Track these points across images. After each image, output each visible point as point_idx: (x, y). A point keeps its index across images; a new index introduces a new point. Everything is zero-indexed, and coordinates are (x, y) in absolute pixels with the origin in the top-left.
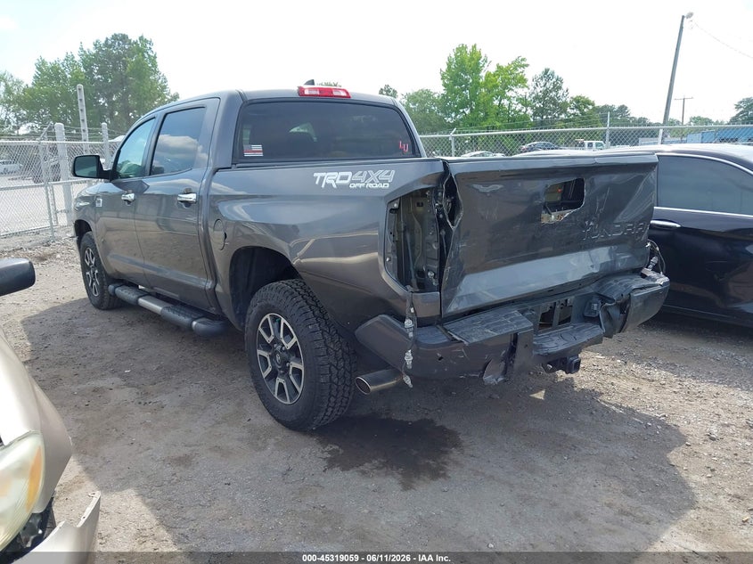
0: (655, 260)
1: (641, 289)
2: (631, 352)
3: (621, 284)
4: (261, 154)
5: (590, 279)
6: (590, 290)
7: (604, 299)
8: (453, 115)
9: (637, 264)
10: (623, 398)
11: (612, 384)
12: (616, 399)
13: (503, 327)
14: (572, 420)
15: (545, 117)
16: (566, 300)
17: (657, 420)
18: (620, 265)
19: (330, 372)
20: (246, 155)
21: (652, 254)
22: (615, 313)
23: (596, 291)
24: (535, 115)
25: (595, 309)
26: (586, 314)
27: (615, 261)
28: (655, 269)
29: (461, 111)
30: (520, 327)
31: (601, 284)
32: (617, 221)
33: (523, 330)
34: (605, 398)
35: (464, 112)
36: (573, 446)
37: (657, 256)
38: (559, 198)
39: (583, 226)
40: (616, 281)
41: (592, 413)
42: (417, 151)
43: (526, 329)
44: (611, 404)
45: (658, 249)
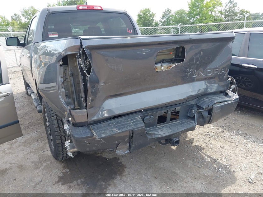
0: (233, 87)
1: (220, 102)
2: (227, 126)
3: (209, 100)
4: (57, 36)
5: (192, 97)
6: (192, 102)
7: (199, 107)
8: (193, 18)
9: (222, 89)
10: (213, 152)
11: (211, 143)
12: (209, 153)
13: (124, 127)
14: (183, 164)
15: (229, 18)
16: (175, 109)
17: (225, 167)
18: (209, 91)
19: (61, 139)
20: (50, 36)
21: (232, 83)
22: (206, 114)
23: (196, 103)
24: (225, 17)
25: (193, 112)
26: (188, 115)
27: (207, 88)
28: (234, 91)
29: (196, 17)
30: (136, 126)
31: (199, 100)
32: (208, 67)
33: (137, 128)
34: (204, 151)
35: (197, 17)
36: (176, 180)
37: (235, 84)
38: (173, 57)
39: (185, 72)
40: (208, 98)
41: (194, 160)
42: (136, 33)
43: (139, 127)
44: (206, 155)
45: (235, 81)
